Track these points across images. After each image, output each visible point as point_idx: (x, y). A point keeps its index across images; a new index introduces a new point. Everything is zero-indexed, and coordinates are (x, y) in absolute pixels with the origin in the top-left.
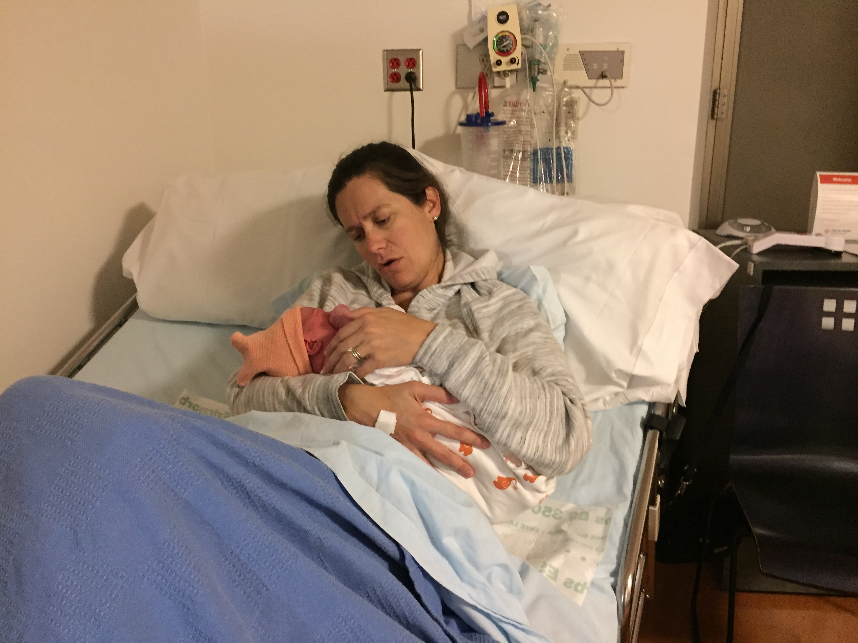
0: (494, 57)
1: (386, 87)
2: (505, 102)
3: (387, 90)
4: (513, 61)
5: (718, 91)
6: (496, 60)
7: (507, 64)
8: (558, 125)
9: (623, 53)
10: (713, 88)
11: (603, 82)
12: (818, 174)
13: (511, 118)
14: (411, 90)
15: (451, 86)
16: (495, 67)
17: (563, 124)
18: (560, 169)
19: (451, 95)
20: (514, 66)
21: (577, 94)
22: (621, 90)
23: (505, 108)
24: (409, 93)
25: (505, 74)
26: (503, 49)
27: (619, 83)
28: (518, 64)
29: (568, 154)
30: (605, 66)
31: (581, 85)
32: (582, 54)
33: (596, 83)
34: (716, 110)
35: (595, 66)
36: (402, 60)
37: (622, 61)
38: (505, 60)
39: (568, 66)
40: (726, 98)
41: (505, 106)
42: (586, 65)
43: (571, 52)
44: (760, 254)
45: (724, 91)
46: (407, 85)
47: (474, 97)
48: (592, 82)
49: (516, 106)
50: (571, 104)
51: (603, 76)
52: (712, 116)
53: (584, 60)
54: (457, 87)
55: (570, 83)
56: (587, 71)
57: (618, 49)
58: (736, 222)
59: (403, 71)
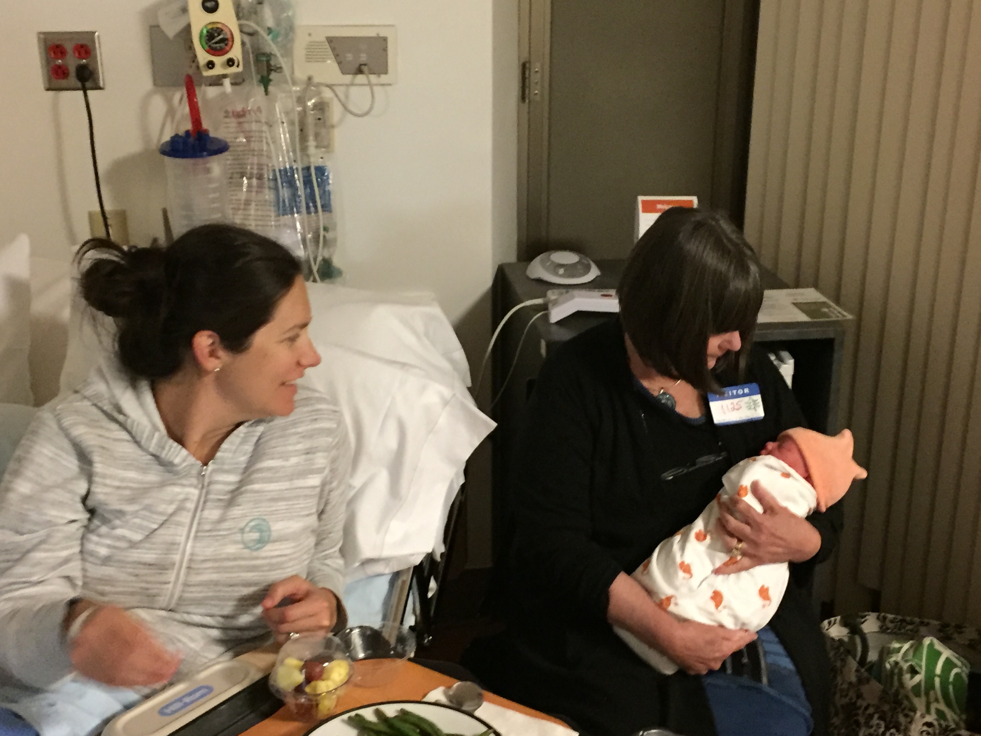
0: (203, 57)
1: (47, 86)
2: (227, 112)
3: (48, 90)
4: (230, 62)
5: (527, 65)
6: (206, 61)
7: (222, 66)
8: (303, 138)
9: (385, 39)
10: (522, 61)
11: (361, 79)
12: (641, 198)
13: (238, 132)
14: (85, 89)
15: (148, 84)
16: (206, 71)
17: (311, 138)
18: (311, 197)
19: (148, 96)
20: (233, 70)
21: (327, 94)
22: (388, 88)
23: (227, 120)
24: (81, 93)
25: (219, 80)
26: (215, 45)
27: (384, 78)
28: (238, 66)
29: (322, 175)
30: (363, 58)
31: (331, 82)
32: (330, 40)
33: (352, 79)
34: (527, 92)
35: (350, 57)
36: (69, 47)
37: (385, 50)
38: (218, 60)
39: (311, 56)
40: (539, 75)
41: (226, 117)
42: (336, 56)
43: (315, 38)
44: (560, 323)
45: (536, 67)
46: (79, 85)
47: (181, 99)
48: (348, 78)
49: (243, 116)
50: (321, 107)
51: (360, 71)
52: (523, 97)
53: (333, 49)
54: (155, 84)
56: (339, 63)
57: (378, 34)
58: (549, 259)
59: (71, 62)
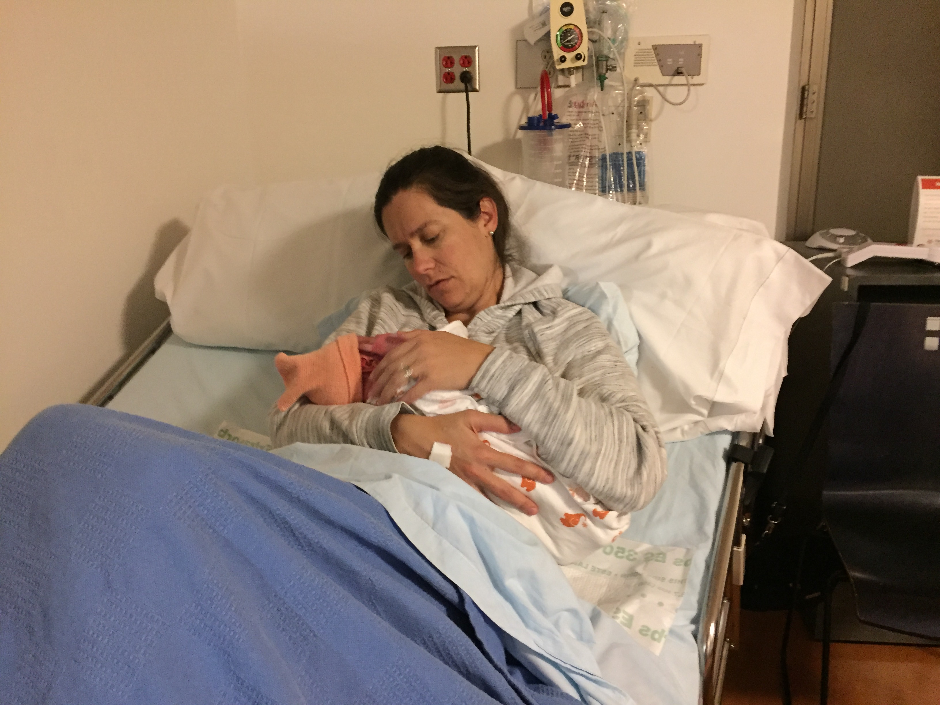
0: (557, 53)
1: (439, 89)
2: (570, 103)
3: (440, 92)
4: (578, 57)
5: (807, 87)
6: (559, 56)
7: (572, 60)
8: (629, 127)
9: (700, 46)
10: (802, 84)
11: (678, 79)
12: (920, 178)
13: (577, 120)
14: (467, 91)
15: (511, 87)
16: (559, 65)
17: (634, 127)
18: (631, 177)
19: (512, 95)
20: (580, 63)
21: (650, 92)
22: (698, 88)
23: (570, 109)
24: (464, 94)
25: (569, 71)
26: (568, 44)
27: (696, 80)
28: (584, 61)
29: (640, 159)
30: (681, 62)
31: (654, 82)
32: (655, 48)
33: (671, 80)
34: (805, 109)
35: (670, 61)
36: (457, 58)
37: (700, 55)
38: (570, 56)
39: (639, 62)
40: (816, 95)
41: (570, 107)
42: (659, 61)
43: (642, 46)
44: (855, 267)
45: (814, 88)
46: (462, 86)
47: (535, 98)
48: (666, 80)
49: (583, 107)
50: (643, 104)
51: (679, 73)
52: (801, 115)
53: (657, 55)
54: (517, 87)
55: (641, 81)
56: (661, 67)
57: (695, 42)
58: (828, 233)
59: (457, 70)
